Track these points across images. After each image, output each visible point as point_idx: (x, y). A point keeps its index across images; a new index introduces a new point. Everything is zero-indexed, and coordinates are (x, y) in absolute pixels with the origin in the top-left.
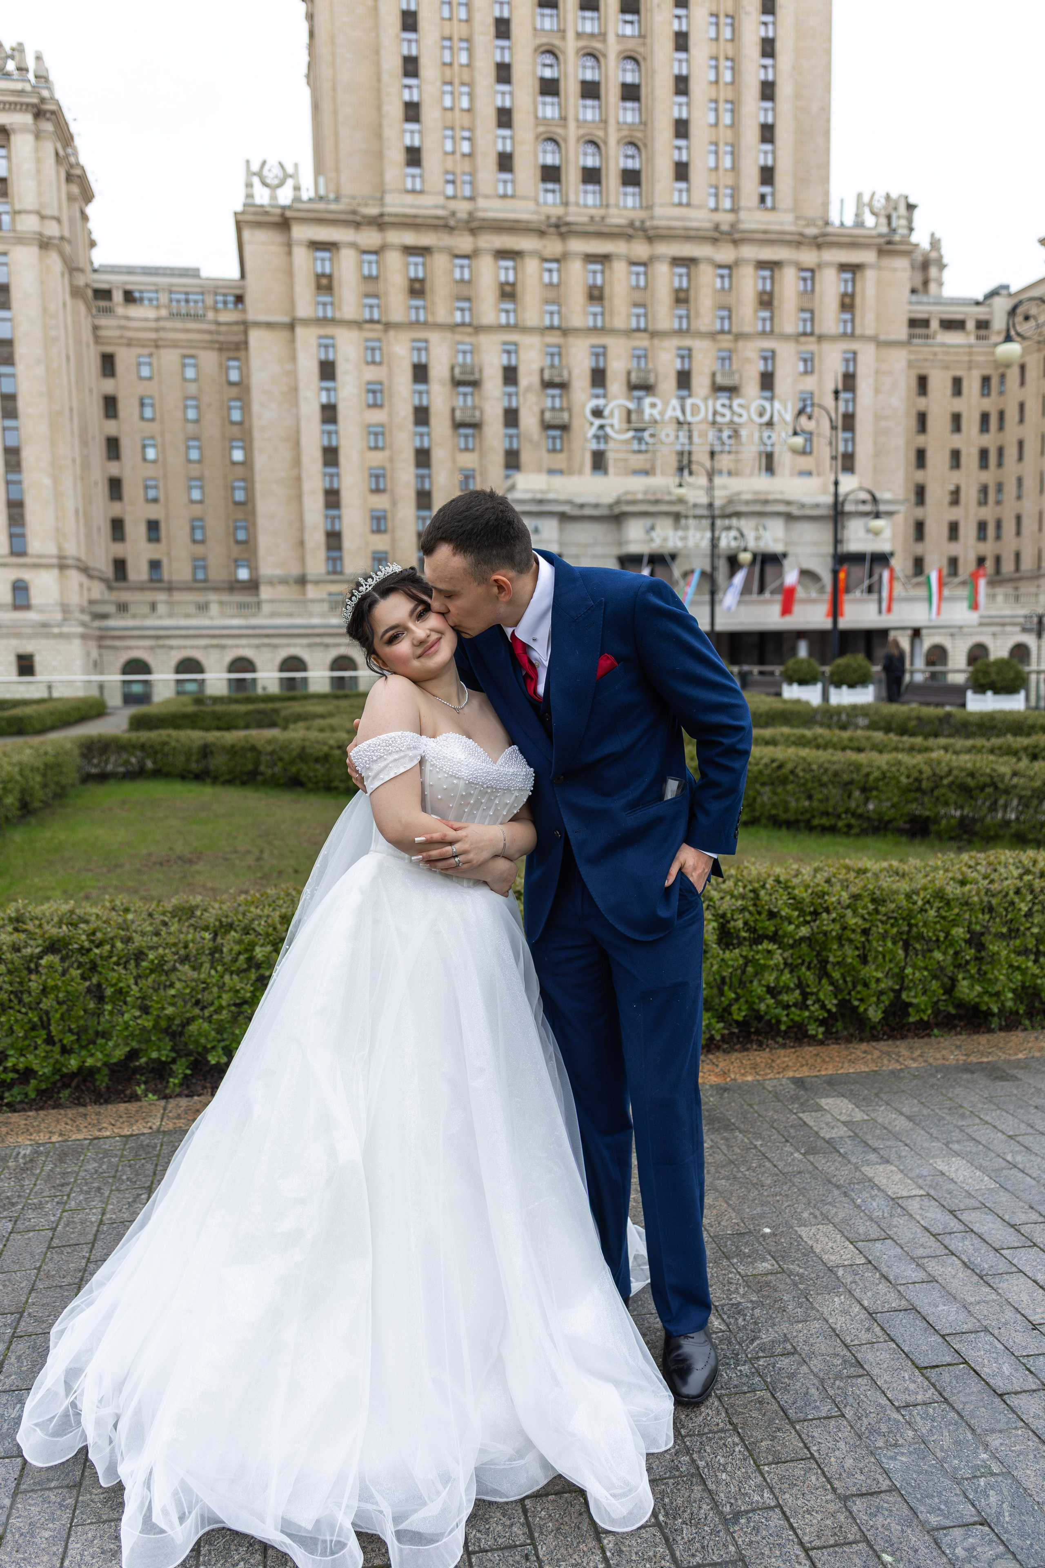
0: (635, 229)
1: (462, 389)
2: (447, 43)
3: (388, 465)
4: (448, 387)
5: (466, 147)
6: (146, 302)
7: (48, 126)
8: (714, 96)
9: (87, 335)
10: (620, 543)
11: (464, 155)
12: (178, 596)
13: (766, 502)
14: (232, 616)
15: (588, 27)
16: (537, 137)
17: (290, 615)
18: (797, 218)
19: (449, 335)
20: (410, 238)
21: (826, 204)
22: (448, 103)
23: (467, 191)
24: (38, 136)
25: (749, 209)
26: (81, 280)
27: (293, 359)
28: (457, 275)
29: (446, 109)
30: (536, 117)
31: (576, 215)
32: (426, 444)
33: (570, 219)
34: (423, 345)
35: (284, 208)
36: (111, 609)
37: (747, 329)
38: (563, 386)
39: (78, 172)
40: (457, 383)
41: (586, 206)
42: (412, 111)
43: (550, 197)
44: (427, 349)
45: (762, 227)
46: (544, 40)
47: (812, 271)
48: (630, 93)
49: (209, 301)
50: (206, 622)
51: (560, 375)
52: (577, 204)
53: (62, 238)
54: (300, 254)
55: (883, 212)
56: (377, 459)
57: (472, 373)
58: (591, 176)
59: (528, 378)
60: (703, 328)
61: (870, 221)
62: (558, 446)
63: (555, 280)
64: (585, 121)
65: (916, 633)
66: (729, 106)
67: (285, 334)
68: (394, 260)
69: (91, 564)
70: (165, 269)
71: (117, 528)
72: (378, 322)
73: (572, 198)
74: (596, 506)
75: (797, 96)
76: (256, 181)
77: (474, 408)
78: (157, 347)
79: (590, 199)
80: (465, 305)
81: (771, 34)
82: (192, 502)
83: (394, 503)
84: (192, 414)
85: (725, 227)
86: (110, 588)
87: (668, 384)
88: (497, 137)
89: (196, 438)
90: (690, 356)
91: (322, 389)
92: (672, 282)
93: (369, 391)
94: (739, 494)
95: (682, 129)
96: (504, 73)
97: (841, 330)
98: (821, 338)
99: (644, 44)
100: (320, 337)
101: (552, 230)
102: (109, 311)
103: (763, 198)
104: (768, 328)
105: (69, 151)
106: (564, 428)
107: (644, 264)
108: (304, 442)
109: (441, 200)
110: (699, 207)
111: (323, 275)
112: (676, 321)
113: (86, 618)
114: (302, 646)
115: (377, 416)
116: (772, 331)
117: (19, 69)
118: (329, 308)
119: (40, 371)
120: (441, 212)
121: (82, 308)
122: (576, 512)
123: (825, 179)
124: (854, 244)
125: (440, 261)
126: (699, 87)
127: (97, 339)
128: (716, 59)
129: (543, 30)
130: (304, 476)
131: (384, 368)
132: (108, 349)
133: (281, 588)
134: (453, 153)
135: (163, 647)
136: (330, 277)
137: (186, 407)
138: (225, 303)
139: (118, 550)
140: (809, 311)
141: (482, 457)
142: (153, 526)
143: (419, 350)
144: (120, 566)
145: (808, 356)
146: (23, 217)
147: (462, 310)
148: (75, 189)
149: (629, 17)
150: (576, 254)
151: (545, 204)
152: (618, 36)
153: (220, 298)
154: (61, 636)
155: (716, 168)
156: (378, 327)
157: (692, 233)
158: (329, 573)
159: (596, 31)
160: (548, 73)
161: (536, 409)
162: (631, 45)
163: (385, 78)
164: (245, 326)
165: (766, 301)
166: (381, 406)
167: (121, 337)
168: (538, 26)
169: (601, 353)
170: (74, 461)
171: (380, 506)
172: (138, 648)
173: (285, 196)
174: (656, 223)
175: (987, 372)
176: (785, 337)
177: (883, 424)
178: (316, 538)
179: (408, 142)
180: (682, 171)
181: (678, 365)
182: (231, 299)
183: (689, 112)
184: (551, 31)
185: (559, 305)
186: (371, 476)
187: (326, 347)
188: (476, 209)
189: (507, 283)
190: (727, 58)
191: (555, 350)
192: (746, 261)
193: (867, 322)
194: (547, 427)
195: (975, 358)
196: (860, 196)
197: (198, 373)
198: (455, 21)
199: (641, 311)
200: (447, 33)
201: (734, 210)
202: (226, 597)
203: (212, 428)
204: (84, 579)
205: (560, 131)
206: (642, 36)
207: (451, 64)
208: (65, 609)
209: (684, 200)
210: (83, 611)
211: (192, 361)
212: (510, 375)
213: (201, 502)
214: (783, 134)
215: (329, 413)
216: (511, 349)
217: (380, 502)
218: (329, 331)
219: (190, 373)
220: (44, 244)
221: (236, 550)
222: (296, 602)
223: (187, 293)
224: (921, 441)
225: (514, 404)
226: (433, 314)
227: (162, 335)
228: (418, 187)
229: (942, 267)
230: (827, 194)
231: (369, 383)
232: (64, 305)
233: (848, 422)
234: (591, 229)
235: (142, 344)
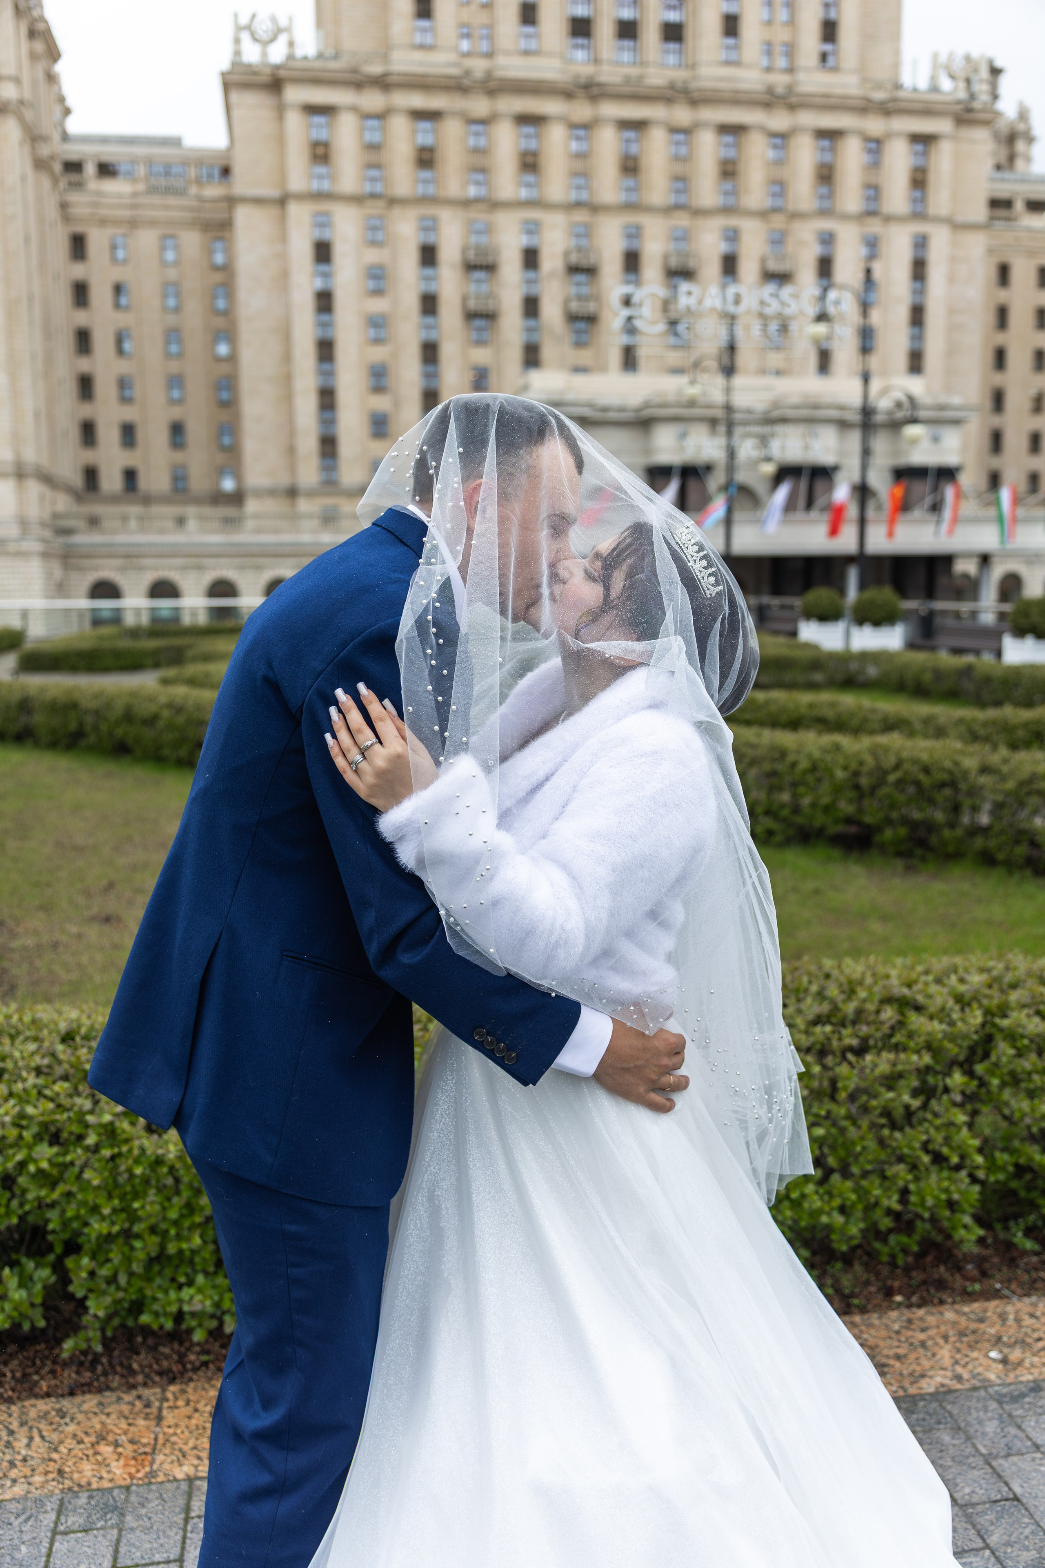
0: (676, 91)
1: (476, 274)
3: (390, 361)
4: (461, 270)
6: (121, 176)
9: (52, 212)
10: (648, 452)
12: (156, 509)
13: (816, 407)
14: (213, 532)
17: (276, 531)
18: (863, 80)
19: (461, 212)
20: (419, 101)
21: (896, 65)
23: (484, 46)
25: (808, 69)
26: (45, 151)
27: (284, 239)
28: (472, 143)
31: (609, 74)
32: (434, 338)
33: (601, 79)
34: (431, 223)
35: (276, 67)
36: (81, 524)
37: (802, 207)
38: (591, 271)
39: (41, 27)
40: (470, 267)
41: (619, 65)
43: (580, 54)
44: (436, 228)
45: (823, 90)
47: (879, 141)
49: (193, 173)
50: (183, 539)
51: (588, 259)
52: (610, 63)
53: (21, 102)
54: (294, 121)
55: (961, 74)
57: (487, 255)
58: (627, 30)
59: (551, 262)
60: (752, 206)
61: (946, 84)
62: (584, 341)
63: (584, 149)
65: (985, 559)
67: (275, 211)
68: (400, 126)
69: (54, 473)
70: (143, 137)
71: (88, 431)
72: (381, 197)
73: (605, 56)
74: (622, 410)
76: (245, 37)
77: (489, 296)
78: (134, 226)
79: (626, 57)
80: (480, 177)
82: (171, 402)
83: (397, 404)
84: (171, 303)
85: (780, 90)
86: (78, 499)
87: (711, 269)
89: (176, 330)
90: (737, 238)
91: (316, 273)
92: (717, 152)
93: (370, 276)
94: (785, 397)
97: (910, 210)
98: (886, 218)
100: (315, 214)
101: (581, 91)
102: (79, 185)
103: (824, 57)
104: (826, 207)
106: (591, 320)
107: (686, 132)
108: (295, 335)
109: (454, 57)
110: (750, 67)
111: (319, 143)
112: (722, 197)
113: (47, 534)
115: (378, 305)
116: (830, 211)
118: (325, 181)
120: (454, 71)
121: (46, 182)
122: (598, 415)
123: (896, 36)
124: (927, 111)
125: (452, 129)
127: (66, 218)
130: (295, 374)
131: (387, 249)
132: (79, 229)
133: (269, 501)
135: (134, 566)
136: (326, 145)
137: (165, 295)
138: (209, 176)
139: (89, 456)
140: (873, 188)
141: (496, 352)
142: (128, 431)
143: (427, 229)
144: (91, 475)
145: (872, 239)
147: (477, 183)
148: (39, 46)
150: (608, 120)
151: (574, 61)
153: (204, 171)
154: (19, 554)
155: (770, 22)
156: (381, 203)
157: (741, 97)
158: (322, 484)
161: (560, 298)
164: (232, 201)
165: (825, 175)
166: (383, 293)
167: (93, 216)
169: (634, 233)
170: (34, 356)
171: (381, 407)
172: (106, 568)
173: (277, 54)
174: (700, 84)
176: (846, 217)
177: (957, 319)
178: (308, 444)
180: (731, 25)
181: (723, 248)
182: (216, 172)
185: (587, 177)
186: (371, 372)
187: (322, 225)
188: (495, 68)
189: (529, 153)
191: (582, 230)
192: (803, 129)
193: (940, 201)
194: (573, 318)
196: (935, 56)
197: (178, 256)
199: (681, 185)
201: (790, 70)
202: (208, 511)
203: (193, 318)
204: (45, 489)
208: (23, 523)
209: (734, 58)
210: (44, 525)
211: (172, 242)
212: (531, 258)
213: (181, 402)
215: (324, 301)
216: (532, 228)
217: (382, 403)
218: (324, 206)
219: (170, 256)
221: (220, 458)
222: (283, 516)
223: (167, 165)
224: (1000, 338)
225: (534, 292)
226: (444, 187)
227: (139, 212)
228: (428, 42)
229: (1030, 139)
230: (897, 53)
231: (370, 267)
232: (23, 179)
233: (917, 315)
234: (627, 90)
235: (116, 222)
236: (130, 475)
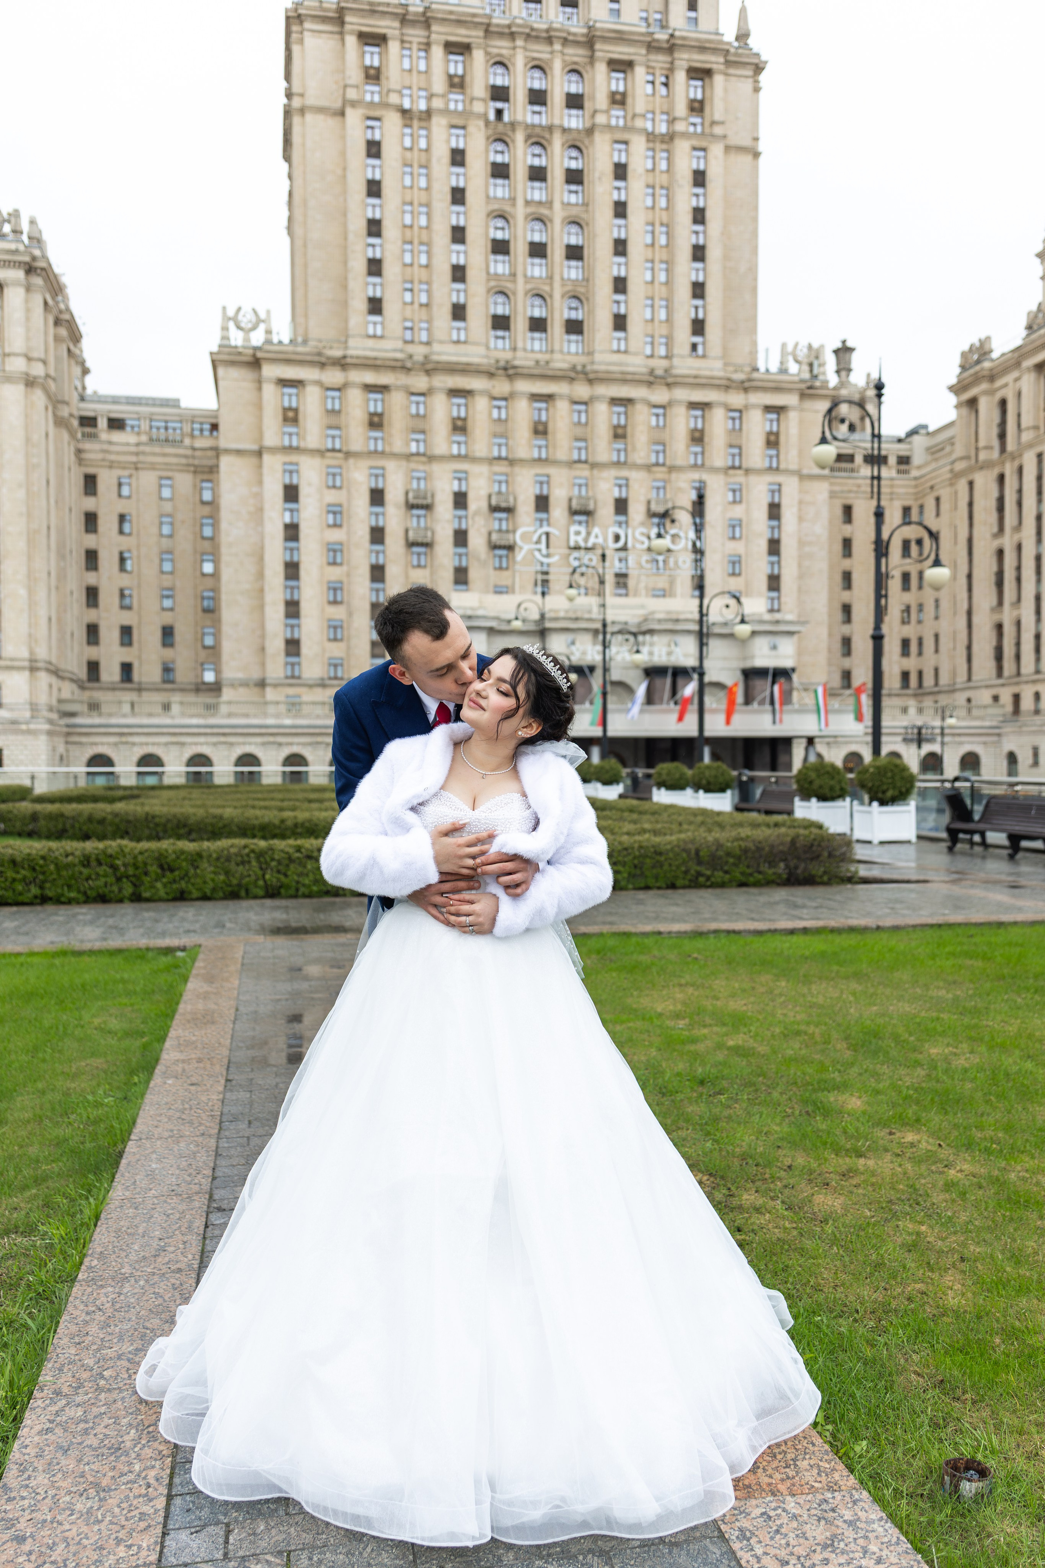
0: (577, 372)
1: (416, 512)
2: (408, 208)
3: (345, 580)
4: (403, 509)
5: (424, 299)
6: (128, 429)
7: (38, 281)
8: (650, 257)
9: (69, 457)
11: (421, 305)
12: (146, 696)
13: (677, 621)
14: (192, 716)
15: (537, 196)
16: (489, 291)
17: (247, 716)
18: (726, 364)
19: (404, 463)
20: (370, 378)
21: (754, 353)
22: (408, 259)
23: (424, 337)
24: (28, 289)
25: (682, 357)
26: (64, 412)
27: (260, 482)
28: (413, 411)
29: (405, 265)
30: (488, 273)
31: (522, 360)
32: (381, 561)
33: (517, 363)
34: (380, 472)
35: (256, 349)
36: (85, 708)
37: (680, 462)
38: (509, 510)
39: (66, 317)
40: (411, 507)
41: (532, 351)
42: (375, 267)
43: (500, 343)
44: (383, 476)
45: (694, 372)
46: (496, 207)
47: (740, 411)
48: (574, 253)
49: (187, 428)
50: (168, 721)
51: (507, 501)
52: (525, 350)
53: (47, 376)
54: (270, 391)
55: (806, 360)
56: (335, 573)
57: (425, 498)
58: (538, 325)
59: (477, 503)
60: (639, 461)
61: (793, 368)
62: (504, 565)
63: (503, 416)
64: (533, 277)
66: (664, 266)
67: (254, 460)
68: (355, 396)
69: (62, 666)
70: (147, 399)
71: (93, 632)
72: (340, 451)
73: (520, 345)
75: (726, 258)
76: (231, 325)
77: (426, 529)
78: (137, 469)
79: (537, 346)
80: (421, 437)
81: (701, 205)
82: (163, 609)
83: (350, 614)
84: (166, 530)
85: (659, 372)
86: (82, 688)
87: (606, 511)
88: (452, 290)
89: (170, 552)
90: (627, 486)
91: (285, 510)
92: (610, 420)
93: (329, 512)
94: (653, 613)
95: (620, 285)
96: (458, 235)
97: (767, 464)
98: (748, 471)
99: (587, 211)
100: (285, 464)
101: (501, 372)
102: (93, 436)
103: (694, 347)
104: (699, 462)
105: (60, 298)
106: (510, 548)
107: (585, 403)
108: (268, 557)
109: (399, 344)
110: (636, 354)
111: (290, 409)
112: (615, 454)
113: (54, 716)
114: (256, 744)
115: (336, 535)
116: (703, 465)
117: (14, 231)
118: (294, 438)
119: (21, 494)
120: (399, 355)
121: (66, 436)
122: (504, 627)
123: (753, 330)
124: (778, 389)
125: (397, 399)
126: (635, 249)
127: (80, 461)
128: (653, 224)
129: (495, 198)
130: (266, 588)
131: (344, 492)
132: (91, 471)
133: (242, 690)
134: (412, 303)
135: (126, 743)
136: (296, 410)
137: (161, 523)
138: (201, 430)
139: (92, 653)
140: (736, 447)
141: (432, 574)
142: (126, 632)
143: (377, 476)
144: (93, 668)
145: (737, 487)
146: (12, 359)
147: (417, 441)
148: (63, 332)
149: (573, 187)
150: (523, 393)
151: (496, 348)
152: (563, 203)
153: (197, 426)
154: (29, 732)
155: (652, 320)
156: (339, 455)
157: (629, 377)
158: (287, 677)
159: (544, 199)
160: (499, 235)
161: (484, 531)
162: (574, 211)
163: (351, 237)
164: (217, 451)
165: (698, 437)
166: (340, 526)
167: (103, 460)
168: (491, 194)
169: (546, 481)
170: (49, 574)
171: (337, 617)
172: (102, 744)
173: (257, 338)
174: (596, 367)
175: (907, 503)
176: (714, 470)
177: (807, 549)
178: (276, 645)
179: (371, 294)
180: (620, 322)
181: (616, 494)
182: (207, 427)
183: (627, 271)
184: (503, 199)
185: (507, 438)
186: (329, 588)
187: (291, 472)
188: (432, 353)
189: (459, 418)
190: (662, 224)
191: (503, 478)
192: (679, 402)
193: (790, 457)
194: (494, 547)
195: (897, 490)
196: (784, 346)
197: (173, 493)
198: (415, 189)
199: (582, 444)
200: (408, 199)
201: (668, 357)
202: (191, 698)
203: (184, 542)
204: (54, 680)
205: (509, 285)
206: (586, 204)
207: (411, 227)
208: (34, 707)
209: (623, 348)
210: (51, 709)
211: (168, 482)
212: (460, 500)
213: (171, 609)
214: (712, 291)
215: (292, 532)
216: (461, 477)
217: (337, 613)
218: (294, 458)
219: (166, 493)
220: (30, 382)
221: (203, 654)
222: (253, 703)
223: (166, 422)
224: (846, 564)
225: (464, 527)
226: (390, 444)
227: (142, 458)
228: (379, 332)
230: (754, 344)
231: (329, 505)
232: (47, 435)
233: (774, 547)
234: (536, 371)
235: (123, 466)
236: (127, 669)
